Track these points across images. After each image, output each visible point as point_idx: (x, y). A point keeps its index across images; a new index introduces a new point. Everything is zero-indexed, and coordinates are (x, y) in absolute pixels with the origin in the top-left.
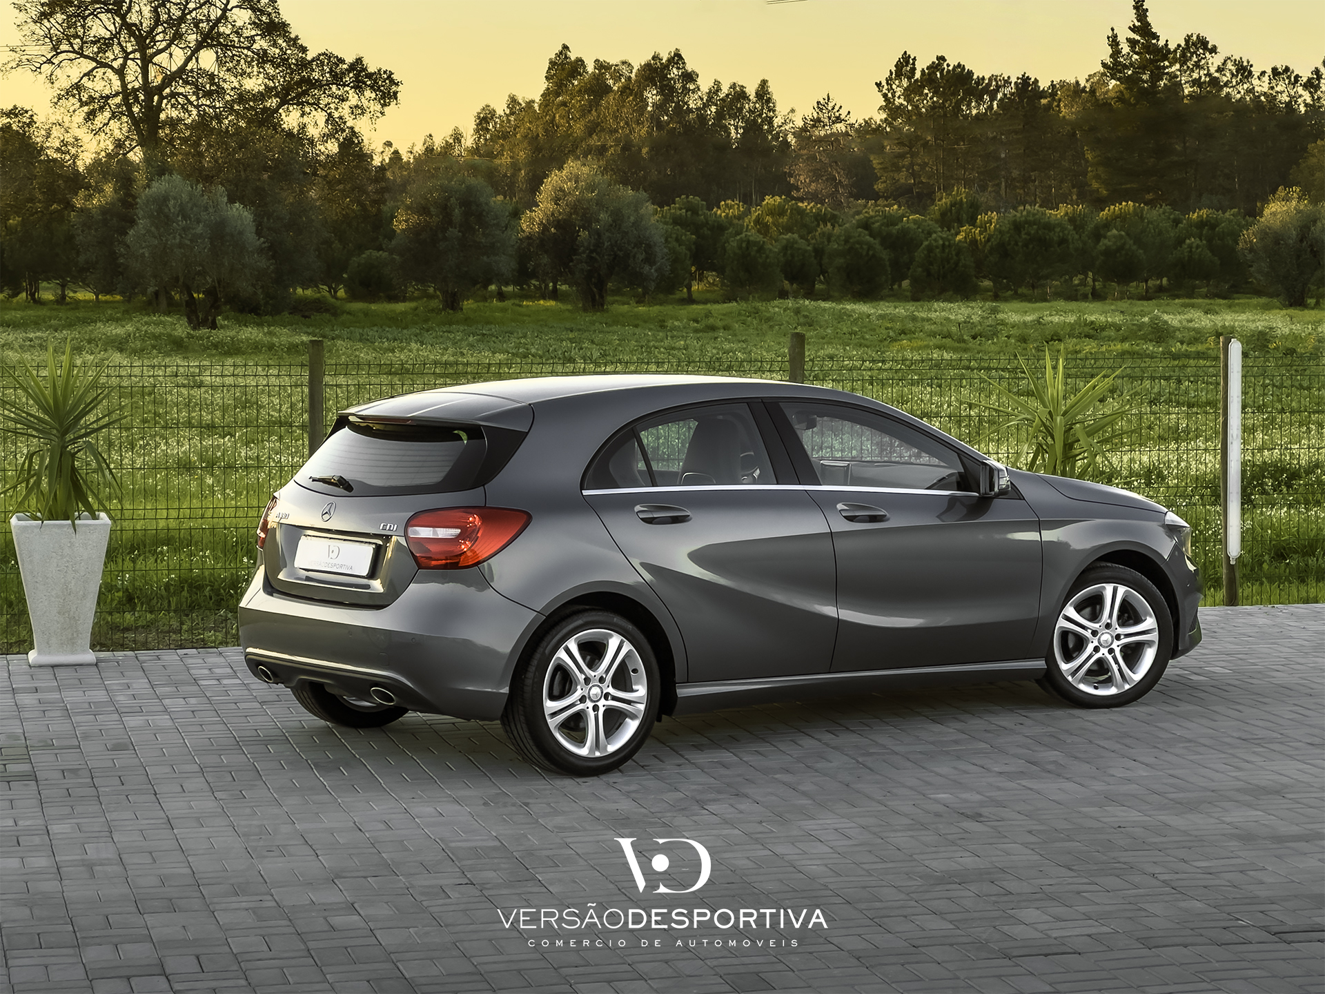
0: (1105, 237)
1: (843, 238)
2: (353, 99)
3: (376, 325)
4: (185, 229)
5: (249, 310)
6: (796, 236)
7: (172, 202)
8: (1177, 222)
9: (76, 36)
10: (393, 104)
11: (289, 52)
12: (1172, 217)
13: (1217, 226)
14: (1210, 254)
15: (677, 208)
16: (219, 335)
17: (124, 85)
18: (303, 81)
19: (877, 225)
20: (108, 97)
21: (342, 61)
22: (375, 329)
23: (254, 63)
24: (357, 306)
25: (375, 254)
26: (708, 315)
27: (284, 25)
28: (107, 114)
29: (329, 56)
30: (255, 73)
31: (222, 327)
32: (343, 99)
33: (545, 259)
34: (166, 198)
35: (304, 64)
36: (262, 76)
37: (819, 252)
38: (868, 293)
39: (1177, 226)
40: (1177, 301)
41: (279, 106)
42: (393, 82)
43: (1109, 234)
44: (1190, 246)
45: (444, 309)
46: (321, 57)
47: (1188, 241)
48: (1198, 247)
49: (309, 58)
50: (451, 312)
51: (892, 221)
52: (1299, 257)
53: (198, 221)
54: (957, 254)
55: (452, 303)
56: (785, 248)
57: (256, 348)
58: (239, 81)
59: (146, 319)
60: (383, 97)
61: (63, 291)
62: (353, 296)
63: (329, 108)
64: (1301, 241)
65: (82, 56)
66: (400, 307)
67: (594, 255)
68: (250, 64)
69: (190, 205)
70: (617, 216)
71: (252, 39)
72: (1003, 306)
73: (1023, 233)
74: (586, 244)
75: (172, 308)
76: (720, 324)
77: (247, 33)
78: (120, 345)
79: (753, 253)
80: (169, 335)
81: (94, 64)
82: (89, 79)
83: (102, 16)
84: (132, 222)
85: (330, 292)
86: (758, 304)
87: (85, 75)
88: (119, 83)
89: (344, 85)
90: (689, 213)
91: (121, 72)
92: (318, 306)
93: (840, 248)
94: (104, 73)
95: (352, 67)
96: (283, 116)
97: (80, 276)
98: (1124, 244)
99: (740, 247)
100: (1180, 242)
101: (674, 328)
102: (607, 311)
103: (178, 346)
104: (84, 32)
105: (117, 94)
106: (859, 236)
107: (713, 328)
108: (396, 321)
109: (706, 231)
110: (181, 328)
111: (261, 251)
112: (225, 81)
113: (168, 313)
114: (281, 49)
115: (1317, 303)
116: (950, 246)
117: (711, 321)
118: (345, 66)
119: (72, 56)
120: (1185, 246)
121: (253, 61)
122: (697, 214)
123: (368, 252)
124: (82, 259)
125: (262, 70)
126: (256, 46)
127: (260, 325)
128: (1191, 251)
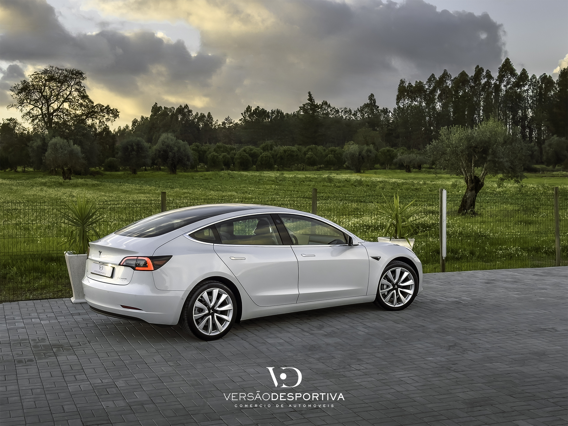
0: (308, 154)
1: (239, 154)
2: (107, 116)
3: (114, 178)
4: (62, 152)
5: (78, 174)
6: (226, 154)
7: (58, 145)
8: (324, 150)
9: (28, 99)
10: (118, 118)
11: (89, 103)
12: (323, 149)
13: (336, 151)
14: (335, 159)
15: (193, 146)
16: (72, 181)
17: (42, 112)
18: (93, 111)
19: (247, 151)
20: (38, 115)
21: (103, 106)
22: (114, 179)
23: (79, 107)
24: (108, 173)
25: (112, 158)
26: (205, 175)
27: (87, 96)
28: (38, 120)
29: (100, 105)
30: (79, 109)
31: (73, 179)
32: (104, 116)
33: (160, 160)
34: (56, 144)
35: (93, 107)
36: (81, 110)
37: (232, 158)
38: (246, 169)
39: (325, 151)
40: (327, 171)
41: (86, 118)
42: (117, 112)
43: (309, 153)
44: (330, 157)
45: (132, 174)
46: (98, 105)
47: (329, 155)
48: (332, 157)
49: (94, 105)
50: (134, 174)
51: (251, 150)
52: (359, 160)
53: (65, 150)
54: (270, 159)
55: (135, 172)
56: (223, 157)
57: (83, 185)
58: (75, 111)
59: (50, 177)
60: (115, 116)
61: (25, 169)
62: (106, 170)
63: (100, 119)
64: (359, 155)
65: (30, 104)
66: (119, 173)
67: (173, 159)
68: (78, 107)
69: (63, 146)
70: (179, 148)
71: (78, 100)
72: (285, 172)
73: (286, 153)
74: (171, 156)
75: (57, 174)
76: (209, 178)
77: (77, 98)
78: (44, 184)
79: (215, 158)
80: (58, 182)
81: (34, 106)
82: (32, 110)
83: (36, 93)
84: (46, 150)
85: (99, 169)
86: (217, 172)
87: (31, 109)
88: (41, 112)
89: (104, 113)
90: (196, 147)
91: (41, 109)
92: (98, 173)
93: (239, 157)
94: (37, 109)
95: (106, 108)
96: (87, 121)
97: (30, 165)
98: (313, 156)
99: (212, 157)
100: (327, 155)
101: (196, 179)
102: (177, 174)
103: (61, 185)
104: (31, 97)
105: (40, 114)
106: (243, 154)
107: (207, 179)
108: (119, 177)
109: (201, 152)
110: (61, 179)
111: (83, 158)
112: (71, 111)
113: (56, 175)
114: (86, 103)
115: (364, 172)
116: (267, 156)
117: (206, 177)
118: (104, 108)
119: (28, 104)
120: (328, 157)
121: (78, 106)
122: (199, 148)
123: (110, 158)
124: (31, 160)
125: (81, 108)
126: (79, 102)
127: (82, 178)
128: (330, 158)
